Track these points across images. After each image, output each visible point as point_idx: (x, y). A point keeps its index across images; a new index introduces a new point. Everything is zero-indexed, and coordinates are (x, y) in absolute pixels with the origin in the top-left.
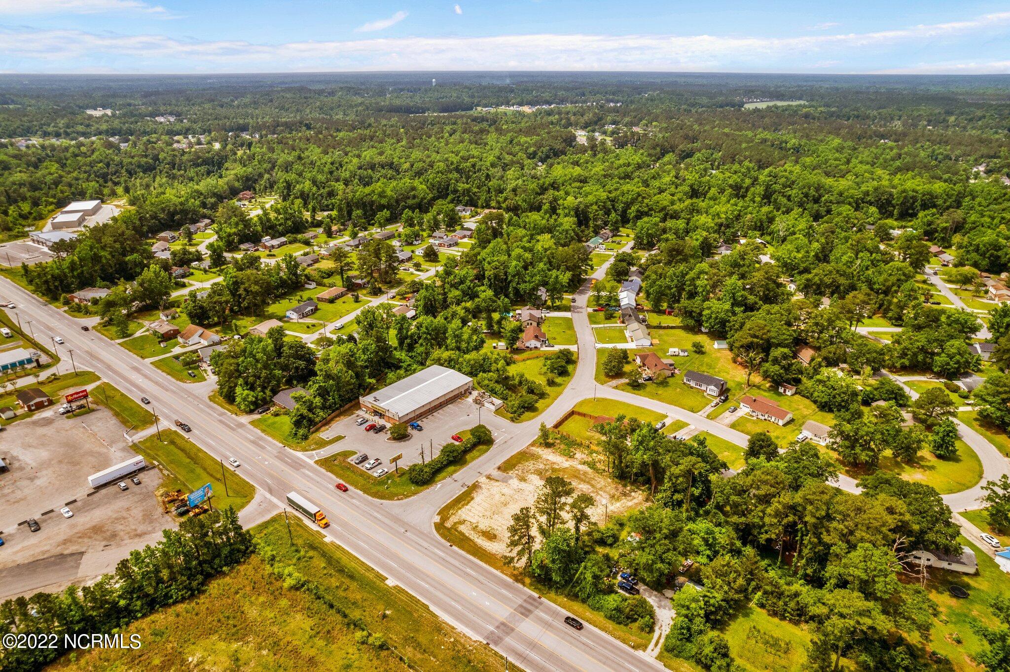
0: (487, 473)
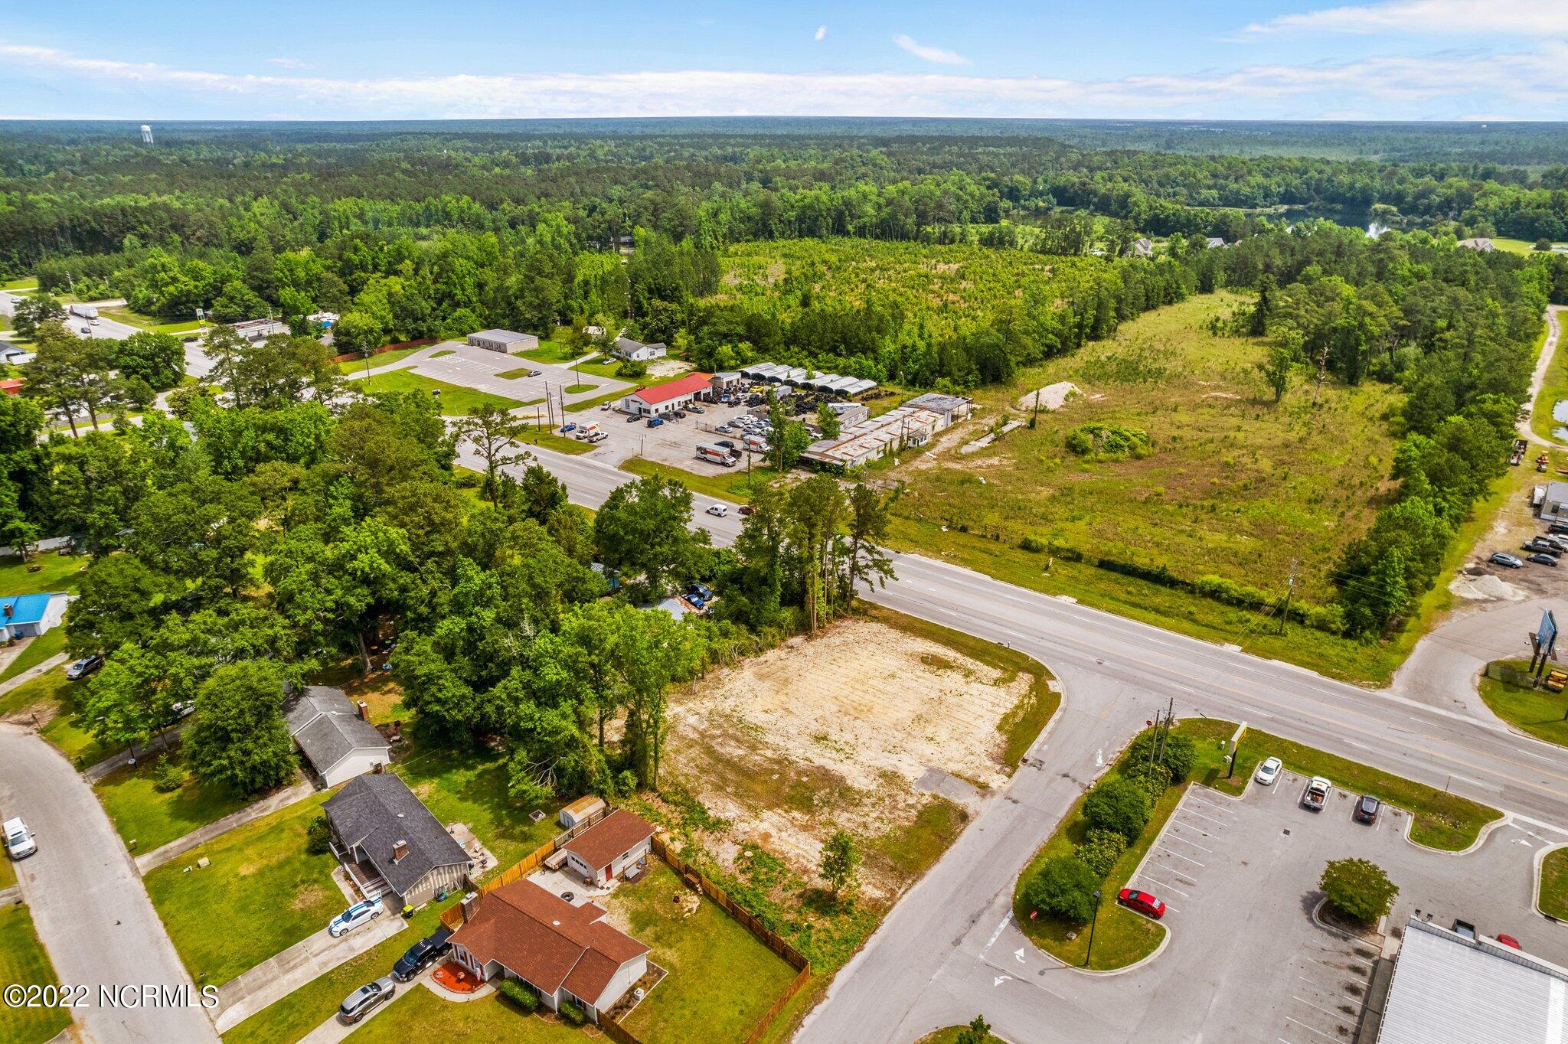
0: (992, 801)
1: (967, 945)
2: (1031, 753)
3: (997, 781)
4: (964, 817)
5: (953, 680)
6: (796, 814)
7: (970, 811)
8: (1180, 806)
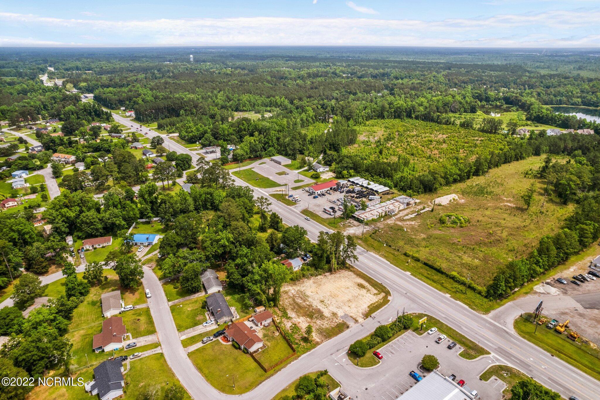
0: (357, 325)
1: (333, 356)
2: (373, 315)
3: (361, 320)
4: (348, 327)
5: (364, 291)
6: (308, 319)
7: (350, 326)
8: (403, 335)
